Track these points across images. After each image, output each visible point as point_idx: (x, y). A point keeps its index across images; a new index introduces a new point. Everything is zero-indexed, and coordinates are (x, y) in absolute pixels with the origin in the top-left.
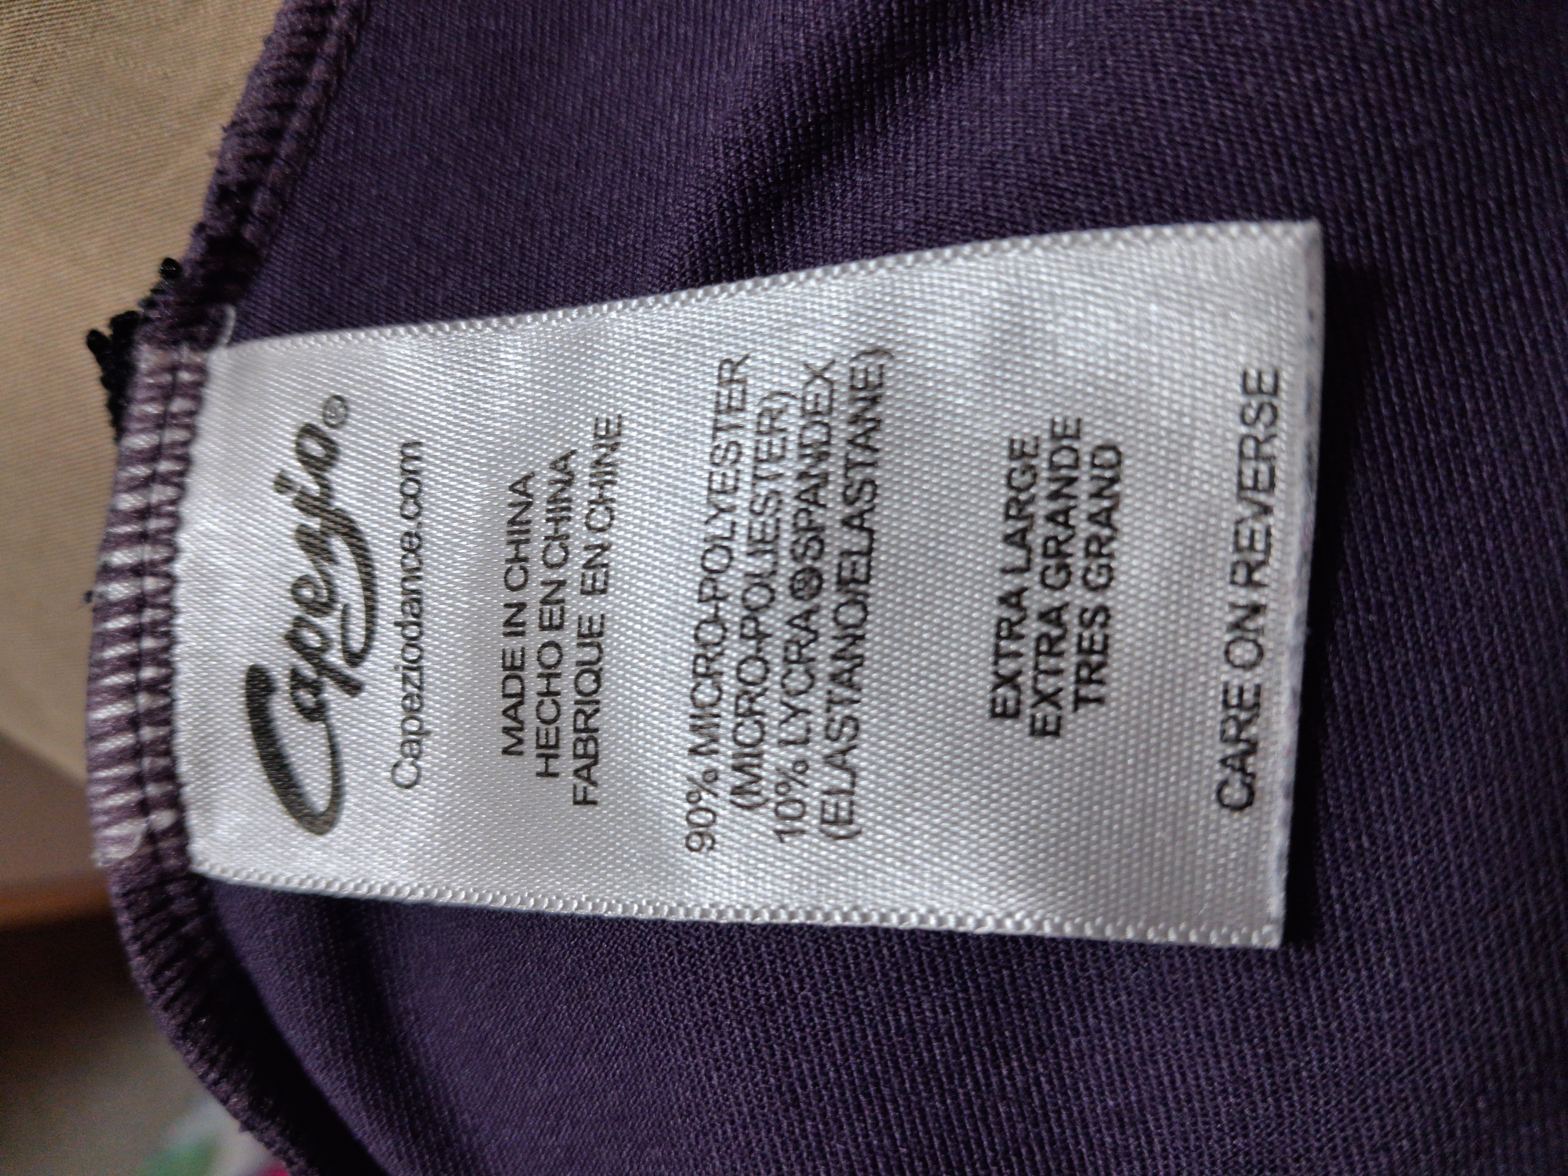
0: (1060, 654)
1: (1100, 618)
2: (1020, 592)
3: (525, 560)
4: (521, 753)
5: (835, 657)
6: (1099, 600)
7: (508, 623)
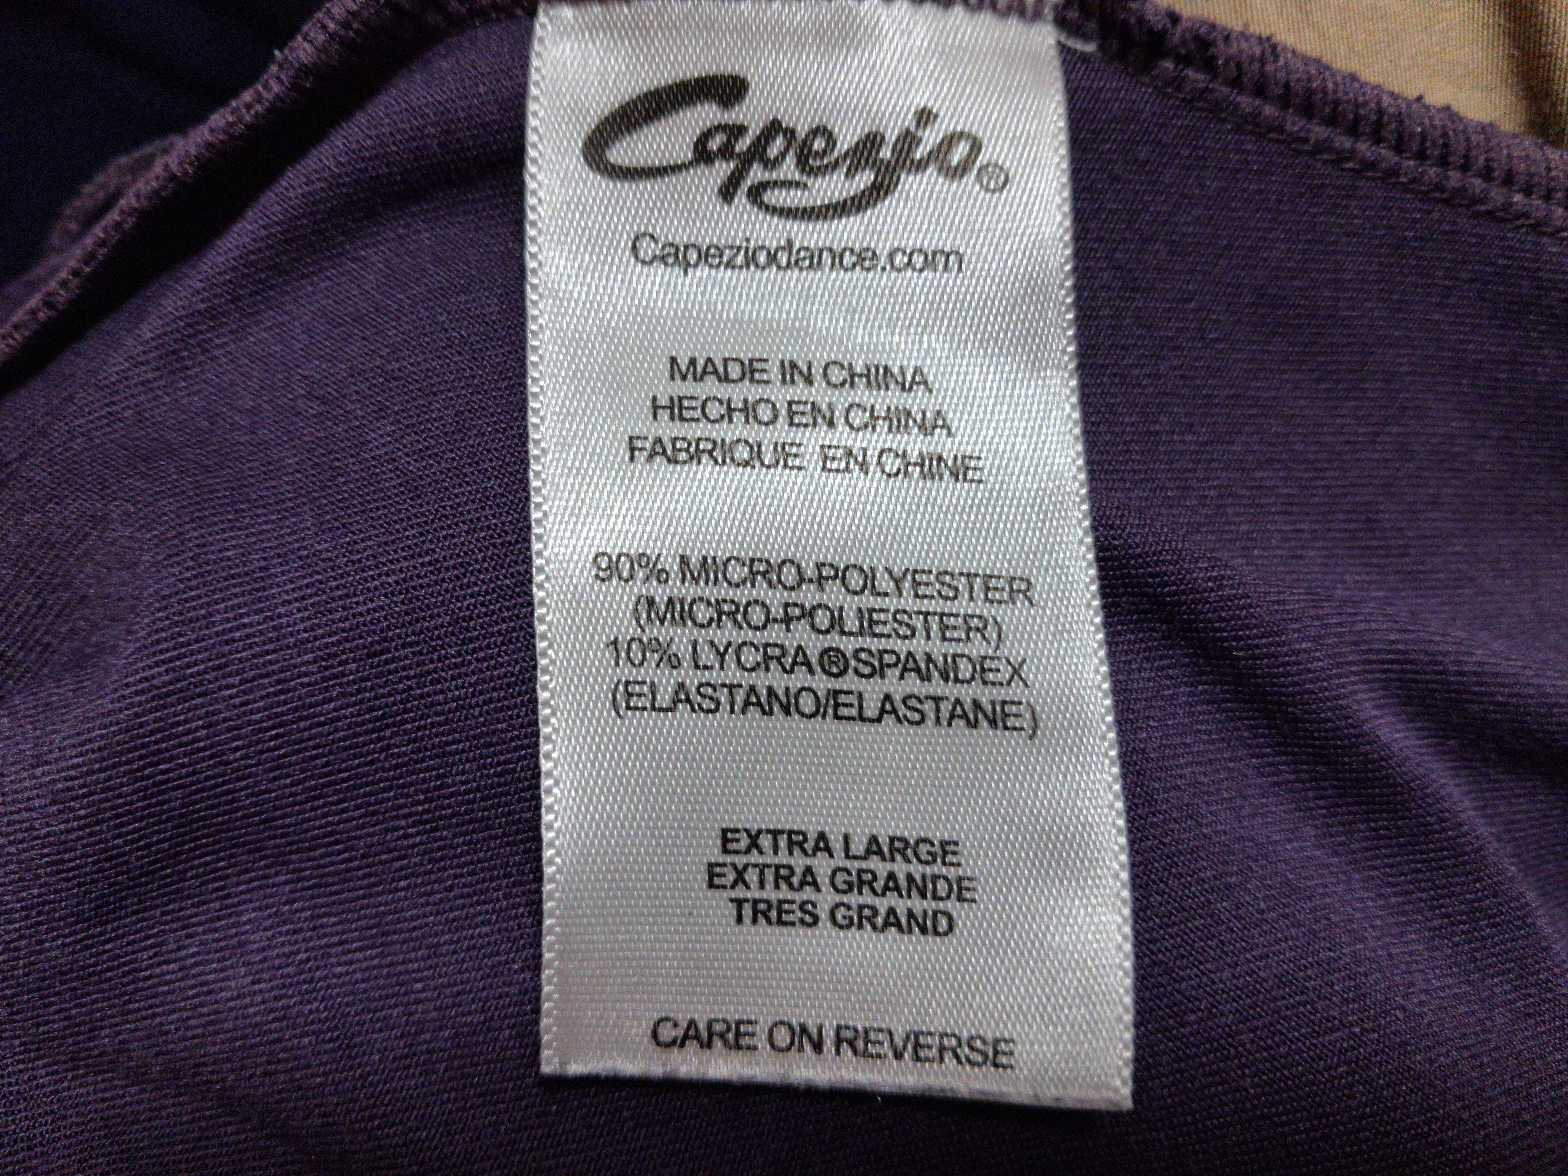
0: (777, 887)
1: (808, 918)
2: (828, 849)
3: (852, 384)
4: (672, 378)
5: (770, 690)
6: (824, 915)
7: (793, 365)
